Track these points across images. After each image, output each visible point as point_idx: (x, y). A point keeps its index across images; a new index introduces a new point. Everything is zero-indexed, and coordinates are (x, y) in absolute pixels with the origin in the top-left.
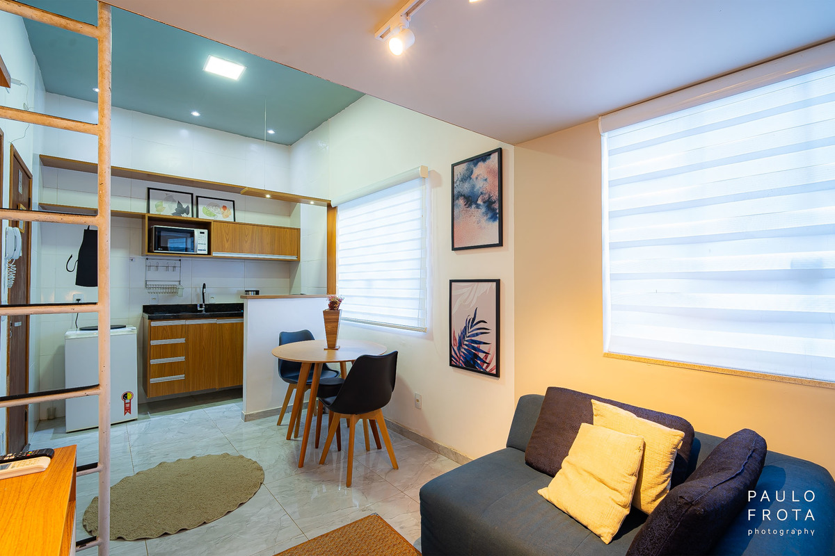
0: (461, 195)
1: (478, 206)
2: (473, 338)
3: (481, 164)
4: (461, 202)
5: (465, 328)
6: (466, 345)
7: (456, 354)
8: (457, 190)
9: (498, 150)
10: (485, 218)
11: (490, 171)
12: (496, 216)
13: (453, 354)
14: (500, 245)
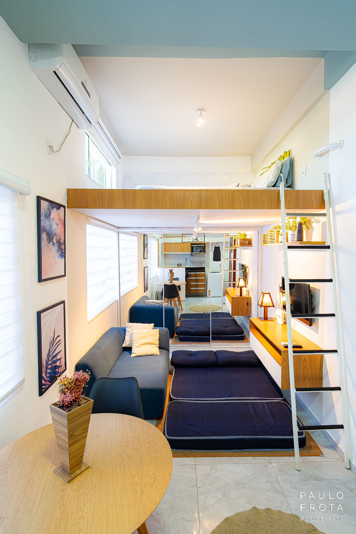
0: (45, 230)
1: (54, 244)
2: (53, 355)
3: (55, 209)
4: (43, 236)
5: (49, 349)
6: (50, 365)
7: (45, 380)
8: (42, 223)
9: (64, 207)
10: (57, 255)
11: (60, 219)
12: (63, 254)
13: (43, 382)
14: (65, 276)
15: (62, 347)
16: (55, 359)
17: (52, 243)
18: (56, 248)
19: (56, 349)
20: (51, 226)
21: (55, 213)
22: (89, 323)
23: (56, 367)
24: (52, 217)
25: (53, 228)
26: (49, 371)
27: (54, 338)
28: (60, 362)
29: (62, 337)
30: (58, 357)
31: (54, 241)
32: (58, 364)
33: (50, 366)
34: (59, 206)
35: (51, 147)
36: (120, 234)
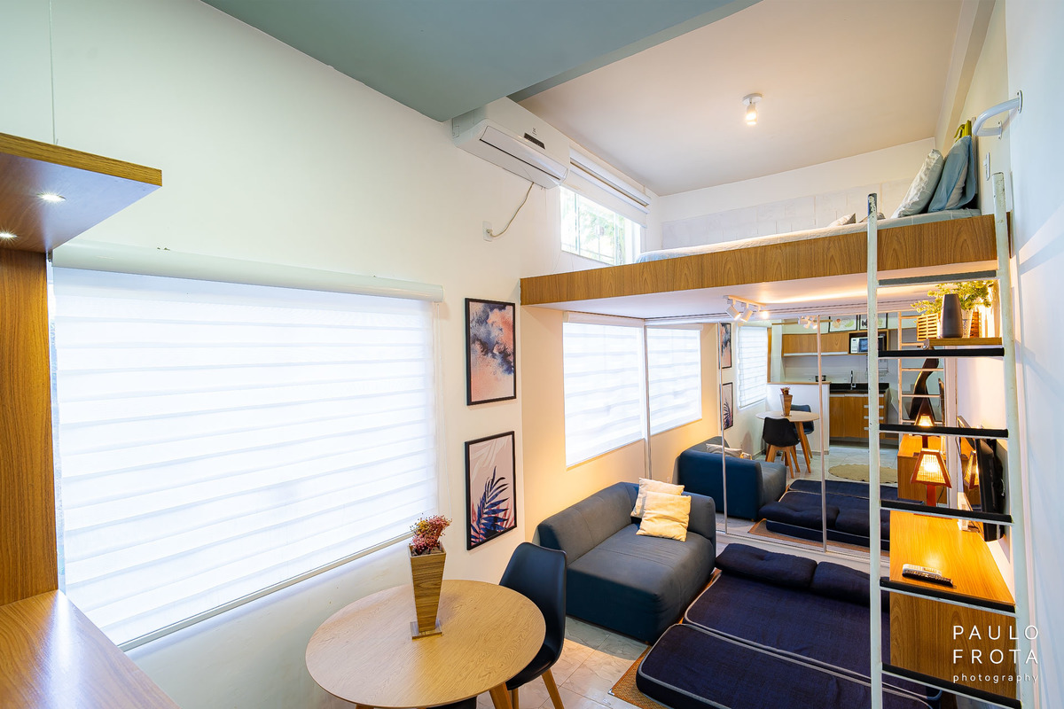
0: (478, 340)
1: (494, 356)
2: (492, 502)
3: (496, 311)
4: (476, 347)
5: (485, 493)
6: (486, 513)
7: (475, 531)
8: (472, 332)
9: (513, 305)
10: (500, 371)
11: (505, 323)
12: (511, 368)
13: (473, 533)
14: (515, 397)
15: (508, 493)
16: (495, 508)
17: (490, 355)
18: (499, 360)
19: (496, 495)
20: (489, 333)
21: (495, 316)
22: (569, 469)
23: (496, 519)
24: (490, 321)
25: (493, 335)
26: (483, 521)
27: (493, 480)
28: (505, 514)
29: (509, 480)
30: (502, 506)
31: (495, 351)
32: (501, 515)
33: (486, 516)
34: (502, 306)
35: (488, 232)
36: (648, 330)
